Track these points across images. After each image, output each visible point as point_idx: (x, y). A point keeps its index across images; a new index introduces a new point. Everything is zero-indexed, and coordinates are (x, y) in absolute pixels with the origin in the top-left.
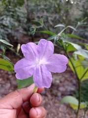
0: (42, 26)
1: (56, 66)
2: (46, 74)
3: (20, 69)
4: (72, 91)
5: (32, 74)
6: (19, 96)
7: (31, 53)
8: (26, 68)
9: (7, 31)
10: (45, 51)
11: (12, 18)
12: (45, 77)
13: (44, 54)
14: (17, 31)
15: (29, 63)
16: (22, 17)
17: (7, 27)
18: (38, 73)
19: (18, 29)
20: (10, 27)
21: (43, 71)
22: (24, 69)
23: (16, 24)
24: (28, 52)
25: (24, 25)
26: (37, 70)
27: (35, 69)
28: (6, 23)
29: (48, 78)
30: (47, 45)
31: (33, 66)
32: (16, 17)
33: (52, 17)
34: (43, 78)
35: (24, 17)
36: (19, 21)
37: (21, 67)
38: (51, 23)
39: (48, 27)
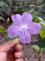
0: (21, 7)
1: (34, 30)
2: (27, 35)
3: (11, 31)
4: (36, 42)
5: (18, 34)
6: (9, 45)
7: (18, 21)
8: (15, 31)
9: (2, 10)
10: (27, 20)
11: (5, 2)
12: (27, 37)
13: (26, 22)
14: (8, 10)
15: (17, 28)
16: (10, 2)
17: (2, 7)
18: (23, 34)
19: (8, 8)
20: (4, 8)
21: (25, 33)
22: (14, 31)
23: (7, 6)
24: (16, 20)
25: (11, 7)
26: (22, 32)
27: (20, 31)
28: (1, 5)
29: (28, 37)
30: (28, 16)
31: (19, 29)
32: (6, 2)
33: (26, 2)
34: (25, 37)
35: (11, 2)
36: (8, 4)
37: (12, 30)
38: (26, 5)
39: (24, 7)
